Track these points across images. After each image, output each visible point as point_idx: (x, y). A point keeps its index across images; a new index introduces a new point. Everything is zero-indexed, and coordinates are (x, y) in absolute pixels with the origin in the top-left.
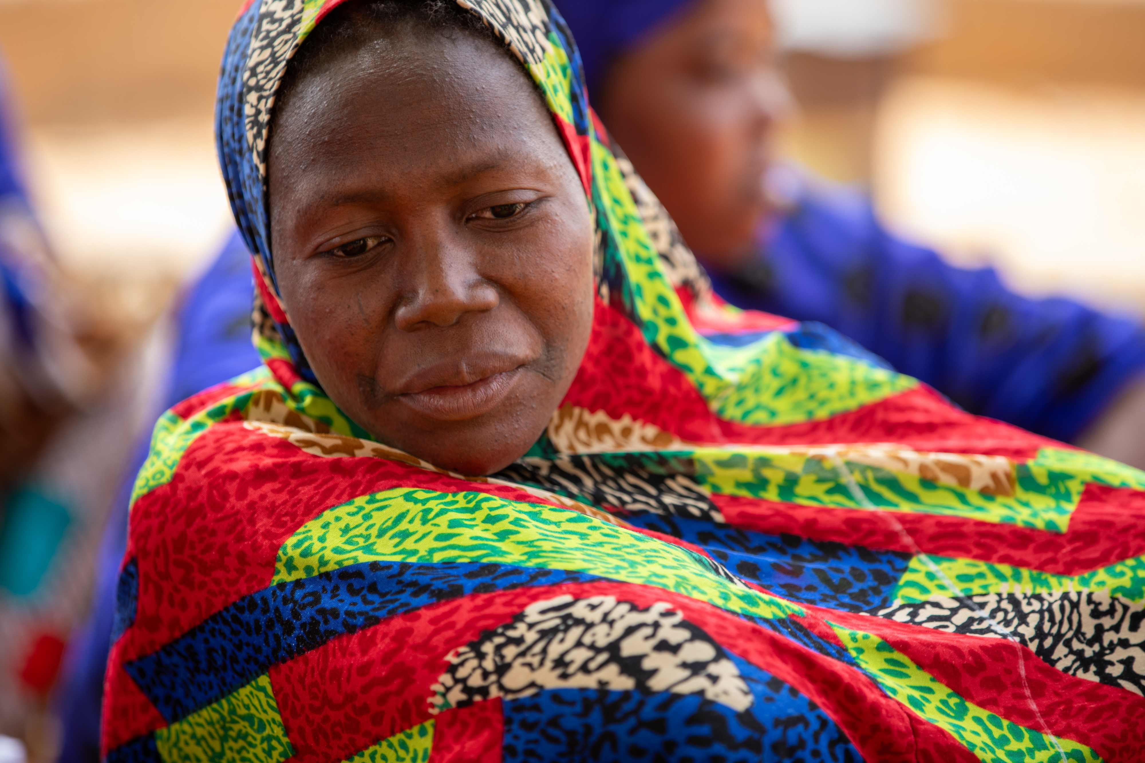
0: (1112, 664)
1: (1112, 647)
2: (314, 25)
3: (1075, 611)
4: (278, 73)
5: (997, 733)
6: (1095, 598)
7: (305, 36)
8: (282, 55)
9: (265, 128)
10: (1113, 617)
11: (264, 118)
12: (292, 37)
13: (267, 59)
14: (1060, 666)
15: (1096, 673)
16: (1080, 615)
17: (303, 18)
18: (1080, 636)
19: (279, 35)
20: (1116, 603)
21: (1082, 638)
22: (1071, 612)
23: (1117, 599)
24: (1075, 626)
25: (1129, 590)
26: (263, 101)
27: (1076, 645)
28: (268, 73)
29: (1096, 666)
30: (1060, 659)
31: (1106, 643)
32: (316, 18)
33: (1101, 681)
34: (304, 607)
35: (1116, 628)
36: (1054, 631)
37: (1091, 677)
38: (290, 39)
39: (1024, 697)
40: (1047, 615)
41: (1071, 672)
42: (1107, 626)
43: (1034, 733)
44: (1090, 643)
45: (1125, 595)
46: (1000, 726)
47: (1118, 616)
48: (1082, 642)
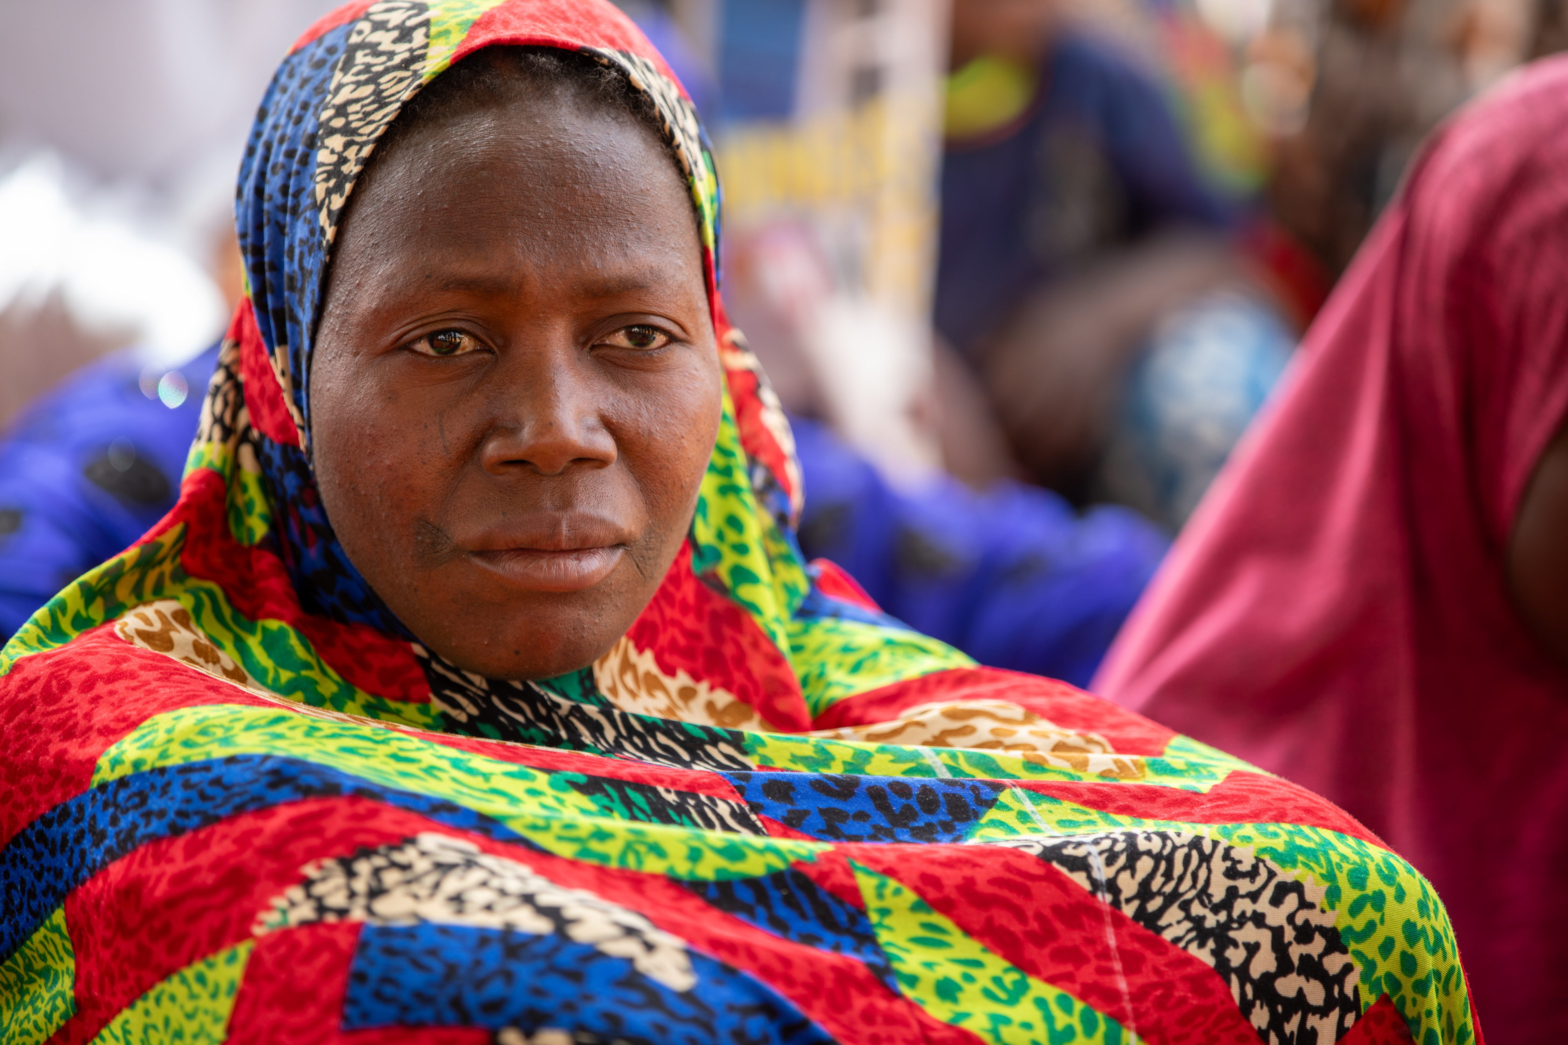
0: (1235, 944)
1: (1242, 920)
2: (448, 65)
3: (1205, 865)
4: (384, 116)
5: (1061, 1020)
6: (1234, 854)
7: (434, 76)
8: (393, 95)
9: (351, 182)
10: (1253, 881)
11: (352, 168)
12: (411, 76)
13: (367, 98)
14: (1168, 936)
15: (1213, 953)
16: (1210, 871)
17: (429, 55)
18: (1205, 898)
19: (387, 71)
20: (1261, 865)
21: (1206, 901)
22: (1199, 866)
23: (1263, 861)
24: (1200, 883)
25: (1281, 854)
26: (355, 148)
27: (1196, 909)
28: (367, 114)
29: (1216, 942)
30: (1170, 925)
31: (1236, 914)
32: (453, 57)
33: (1216, 966)
34: (125, 811)
35: (1254, 897)
36: (1168, 888)
37: (1205, 956)
38: (408, 78)
39: (1111, 972)
40: (1163, 865)
41: (1182, 944)
42: (1242, 892)
43: (1114, 1024)
44: (1216, 909)
45: (1274, 859)
46: (1068, 1009)
47: (1260, 881)
48: (1204, 906)
